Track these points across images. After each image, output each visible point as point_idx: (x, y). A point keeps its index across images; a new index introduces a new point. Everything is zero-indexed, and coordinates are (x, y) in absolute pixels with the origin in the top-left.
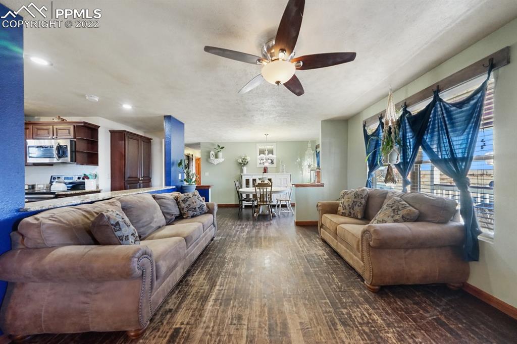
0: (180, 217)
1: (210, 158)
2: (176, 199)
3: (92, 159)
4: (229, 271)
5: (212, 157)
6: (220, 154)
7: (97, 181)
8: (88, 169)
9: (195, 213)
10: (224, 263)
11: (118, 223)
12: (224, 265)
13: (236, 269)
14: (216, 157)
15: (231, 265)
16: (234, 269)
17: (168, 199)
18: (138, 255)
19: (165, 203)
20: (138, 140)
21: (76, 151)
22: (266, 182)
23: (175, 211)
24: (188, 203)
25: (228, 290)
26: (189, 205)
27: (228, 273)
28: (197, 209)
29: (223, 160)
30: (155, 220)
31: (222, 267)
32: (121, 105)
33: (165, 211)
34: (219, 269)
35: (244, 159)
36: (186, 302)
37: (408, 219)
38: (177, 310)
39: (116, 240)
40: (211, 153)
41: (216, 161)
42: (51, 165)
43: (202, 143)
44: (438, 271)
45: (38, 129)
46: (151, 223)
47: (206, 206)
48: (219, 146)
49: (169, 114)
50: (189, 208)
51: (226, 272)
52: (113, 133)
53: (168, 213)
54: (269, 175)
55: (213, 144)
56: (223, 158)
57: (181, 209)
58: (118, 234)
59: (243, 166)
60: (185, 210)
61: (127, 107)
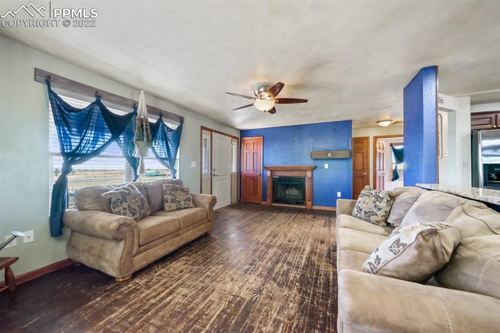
4: (294, 268)
10: (301, 281)
12: (300, 278)
13: (286, 269)
15: (292, 276)
16: (288, 270)
25: (296, 254)
27: (295, 266)
31: (303, 275)
34: (306, 272)
51: (298, 267)
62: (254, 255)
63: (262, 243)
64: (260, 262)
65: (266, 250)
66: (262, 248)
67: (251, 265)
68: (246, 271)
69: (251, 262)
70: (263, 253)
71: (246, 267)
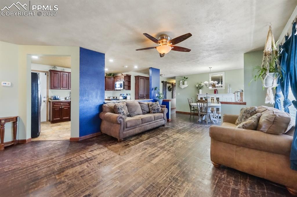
0: (149, 112)
1: (180, 85)
2: (148, 104)
3: (129, 88)
5: (181, 84)
6: (186, 82)
7: (130, 96)
8: (128, 92)
9: (155, 112)
11: (119, 108)
14: (183, 84)
17: (145, 104)
18: (119, 117)
19: (143, 106)
20: (144, 79)
21: (125, 85)
22: (204, 99)
23: (147, 110)
24: (152, 107)
26: (153, 108)
27: (157, 138)
28: (156, 110)
29: (187, 85)
30: (137, 111)
32: (134, 66)
33: (142, 109)
35: (200, 84)
36: (136, 140)
37: (245, 127)
38: (132, 141)
39: (117, 113)
40: (180, 82)
41: (183, 87)
42: (120, 90)
43: (177, 76)
44: (265, 169)
45: (118, 78)
46: (135, 112)
47: (161, 109)
48: (185, 77)
49: (151, 67)
50: (152, 109)
52: (135, 77)
53: (144, 110)
54: (218, 95)
55: (182, 77)
56: (187, 84)
57: (149, 109)
58: (118, 111)
59: (199, 89)
60: (151, 110)
61: (136, 67)
62: (173, 144)
63: (166, 150)
64: (171, 141)
65: (165, 146)
66: (167, 147)
67: (175, 141)
68: (178, 139)
69: (175, 142)
70: (168, 144)
71: (177, 140)
